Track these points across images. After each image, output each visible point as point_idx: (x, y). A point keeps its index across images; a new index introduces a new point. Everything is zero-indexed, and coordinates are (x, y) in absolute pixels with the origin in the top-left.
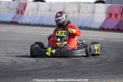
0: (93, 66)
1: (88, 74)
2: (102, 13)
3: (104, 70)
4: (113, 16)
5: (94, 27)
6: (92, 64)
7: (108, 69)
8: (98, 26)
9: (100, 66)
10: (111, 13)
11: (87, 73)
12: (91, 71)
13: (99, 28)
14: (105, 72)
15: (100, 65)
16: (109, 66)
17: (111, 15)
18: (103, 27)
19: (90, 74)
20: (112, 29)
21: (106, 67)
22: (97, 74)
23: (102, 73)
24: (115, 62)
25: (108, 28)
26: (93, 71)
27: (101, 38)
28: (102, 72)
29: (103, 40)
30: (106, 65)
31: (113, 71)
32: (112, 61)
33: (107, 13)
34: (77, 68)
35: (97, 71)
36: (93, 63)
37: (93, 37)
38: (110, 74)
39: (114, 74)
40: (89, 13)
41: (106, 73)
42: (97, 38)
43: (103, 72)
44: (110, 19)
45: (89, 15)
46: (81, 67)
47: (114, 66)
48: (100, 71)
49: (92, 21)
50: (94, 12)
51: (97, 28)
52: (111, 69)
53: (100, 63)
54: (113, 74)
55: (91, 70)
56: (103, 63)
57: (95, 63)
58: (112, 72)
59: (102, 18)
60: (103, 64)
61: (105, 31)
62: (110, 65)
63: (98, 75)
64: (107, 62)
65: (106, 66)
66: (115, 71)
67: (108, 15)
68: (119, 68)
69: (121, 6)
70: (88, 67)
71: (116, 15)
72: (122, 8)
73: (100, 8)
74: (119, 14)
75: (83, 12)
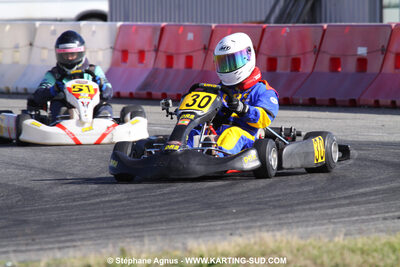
1: (61, 229)
2: (101, 50)
3: (110, 216)
4: (133, 57)
6: (74, 200)
7: (122, 213)
9: (98, 203)
10: (126, 48)
11: (59, 226)
12: (71, 220)
14: (113, 220)
15: (98, 200)
16: (125, 202)
17: (125, 54)
19: (67, 228)
20: (131, 94)
21: (114, 207)
22: (88, 226)
23: (105, 225)
24: (141, 190)
25: (118, 93)
26: (76, 220)
28: (103, 221)
30: (116, 201)
31: (137, 218)
33: (113, 49)
35: (88, 219)
36: (75, 196)
38: (128, 226)
39: (139, 224)
41: (116, 223)
43: (108, 221)
44: (124, 66)
47: (139, 203)
48: (99, 217)
52: (129, 212)
53: (96, 196)
54: (134, 225)
55: (71, 216)
56: (106, 194)
57: (84, 195)
58: (131, 221)
59: (99, 63)
60: (107, 199)
62: (128, 199)
63: (93, 229)
64: (116, 193)
65: (114, 204)
66: (143, 217)
67: (119, 55)
68: (153, 207)
69: (154, 28)
70: (62, 209)
71: (142, 54)
72: (158, 33)
73: (94, 32)
74: (149, 51)
75: (44, 48)
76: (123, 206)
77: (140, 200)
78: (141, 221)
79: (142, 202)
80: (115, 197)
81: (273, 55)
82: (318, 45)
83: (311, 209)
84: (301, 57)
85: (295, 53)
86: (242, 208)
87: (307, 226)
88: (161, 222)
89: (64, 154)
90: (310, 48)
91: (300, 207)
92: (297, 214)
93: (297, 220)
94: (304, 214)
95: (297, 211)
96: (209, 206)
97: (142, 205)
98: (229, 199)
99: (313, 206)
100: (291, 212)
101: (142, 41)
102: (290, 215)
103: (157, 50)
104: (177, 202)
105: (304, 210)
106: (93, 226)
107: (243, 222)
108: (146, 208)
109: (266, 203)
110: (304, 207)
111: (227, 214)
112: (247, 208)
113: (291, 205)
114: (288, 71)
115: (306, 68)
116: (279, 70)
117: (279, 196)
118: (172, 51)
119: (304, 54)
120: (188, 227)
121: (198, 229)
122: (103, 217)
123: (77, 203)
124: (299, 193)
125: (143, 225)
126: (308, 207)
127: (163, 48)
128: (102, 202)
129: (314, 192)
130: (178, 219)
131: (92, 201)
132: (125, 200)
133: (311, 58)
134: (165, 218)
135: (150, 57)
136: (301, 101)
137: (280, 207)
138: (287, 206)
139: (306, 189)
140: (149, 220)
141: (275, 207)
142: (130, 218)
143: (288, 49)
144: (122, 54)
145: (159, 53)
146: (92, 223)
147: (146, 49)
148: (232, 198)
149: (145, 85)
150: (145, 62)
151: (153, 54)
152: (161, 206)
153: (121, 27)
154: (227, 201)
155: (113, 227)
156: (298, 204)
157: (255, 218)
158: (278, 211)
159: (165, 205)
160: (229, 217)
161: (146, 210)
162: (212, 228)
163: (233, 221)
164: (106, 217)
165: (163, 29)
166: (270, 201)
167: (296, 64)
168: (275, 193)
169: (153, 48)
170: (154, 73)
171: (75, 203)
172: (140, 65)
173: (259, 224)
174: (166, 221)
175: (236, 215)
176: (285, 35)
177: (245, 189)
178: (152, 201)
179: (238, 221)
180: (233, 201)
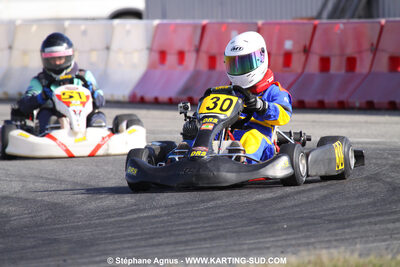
0: (111, 223)
1: (95, 248)
2: (136, 50)
3: (149, 234)
4: (172, 59)
5: (112, 96)
6: (109, 216)
7: (162, 230)
8: (123, 94)
9: (135, 219)
10: (164, 48)
11: (92, 245)
12: (106, 239)
13: (127, 99)
14: (152, 238)
15: (135, 216)
16: (165, 218)
17: (163, 55)
18: (139, 95)
19: (101, 248)
20: (170, 99)
21: (152, 224)
22: (126, 245)
23: (143, 243)
24: (182, 204)
25: (156, 99)
26: (112, 238)
28: (141, 239)
30: (156, 217)
31: (178, 235)
32: (174, 202)
33: (150, 49)
34: (62, 229)
35: (125, 236)
36: (110, 212)
38: (169, 244)
39: (181, 242)
40: (92, 50)
41: (155, 241)
43: (146, 239)
44: (161, 69)
45: (94, 57)
46: (73, 227)
48: (136, 235)
49: (104, 77)
50: (108, 48)
51: (121, 99)
52: (170, 229)
53: (133, 211)
54: (175, 243)
55: (106, 233)
56: (144, 210)
57: (120, 211)
58: (173, 239)
59: (134, 66)
60: (145, 215)
61: (148, 109)
62: (168, 215)
63: (129, 248)
64: (155, 208)
65: (153, 220)
66: (184, 235)
67: (156, 56)
68: (195, 223)
69: (195, 26)
70: (97, 226)
71: (181, 55)
72: (199, 32)
73: (128, 32)
74: (189, 51)
76: (162, 222)
77: (181, 215)
78: (183, 238)
79: (184, 218)
80: (154, 213)
81: (326, 54)
82: (375, 42)
83: (370, 223)
84: (356, 55)
85: (350, 51)
86: (294, 223)
87: (366, 242)
88: (205, 239)
89: (97, 166)
90: (366, 45)
91: (358, 221)
92: (356, 229)
93: (354, 235)
94: (362, 229)
95: (354, 225)
96: (258, 221)
97: (184, 221)
98: (279, 213)
99: (372, 220)
100: (348, 227)
101: (182, 40)
102: (347, 230)
103: (198, 50)
104: (222, 218)
105: (363, 224)
106: (130, 245)
107: (295, 239)
108: (188, 224)
109: (321, 217)
110: (363, 221)
111: (278, 230)
112: (300, 223)
113: (349, 220)
114: (343, 71)
115: (363, 68)
116: (333, 70)
117: (335, 209)
118: (214, 51)
119: (360, 52)
120: (235, 244)
121: (246, 247)
122: (142, 234)
123: (113, 219)
125: (186, 243)
126: (367, 221)
127: (204, 47)
128: (140, 218)
129: (374, 204)
130: (224, 236)
131: (128, 217)
132: (165, 215)
133: (367, 57)
134: (210, 235)
135: (190, 58)
136: (357, 105)
137: (336, 221)
138: (344, 220)
139: (364, 201)
140: (191, 237)
141: (330, 221)
142: (171, 235)
143: (342, 47)
144: (160, 56)
145: (201, 54)
146: (130, 241)
147: (186, 48)
148: (283, 212)
149: (186, 89)
150: (185, 63)
151: (194, 55)
152: (204, 222)
153: (158, 26)
154: (278, 216)
155: (153, 246)
156: (355, 218)
157: (308, 233)
158: (334, 225)
159: (209, 221)
160: (280, 233)
161: (189, 227)
162: (262, 245)
163: (284, 237)
164: (146, 234)
165: (204, 28)
166: (325, 215)
167: (351, 63)
168: (330, 206)
169: (193, 48)
170: (196, 76)
171: (110, 220)
172: (180, 68)
173: (313, 240)
174: (210, 238)
175: (288, 231)
176: (339, 32)
177: (296, 202)
178: (195, 217)
179: (289, 237)
180: (283, 215)
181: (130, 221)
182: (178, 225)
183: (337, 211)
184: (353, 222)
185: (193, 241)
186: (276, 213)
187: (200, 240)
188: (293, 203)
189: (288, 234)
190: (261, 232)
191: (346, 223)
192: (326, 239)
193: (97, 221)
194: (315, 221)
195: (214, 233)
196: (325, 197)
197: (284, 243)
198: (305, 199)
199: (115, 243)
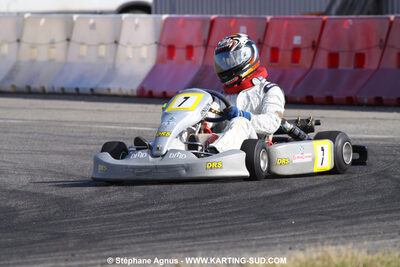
0: (119, 217)
1: (104, 243)
2: (145, 45)
3: (158, 229)
4: (180, 54)
5: (120, 90)
6: (117, 211)
7: (169, 225)
8: (131, 88)
9: (143, 214)
10: (172, 43)
11: (101, 240)
12: (114, 233)
13: (135, 93)
14: (160, 233)
15: (144, 211)
16: (173, 213)
17: (171, 49)
18: (147, 90)
19: (109, 242)
21: (160, 219)
22: (134, 240)
23: (151, 238)
24: (190, 199)
25: (164, 93)
26: (119, 233)
27: (145, 125)
28: (150, 234)
29: (151, 131)
30: (163, 212)
31: (186, 230)
32: (183, 197)
33: (159, 44)
34: (70, 223)
35: (133, 231)
36: (119, 207)
37: (117, 124)
38: (176, 239)
39: (189, 238)
40: (102, 44)
41: (163, 236)
42: (129, 124)
43: (154, 234)
44: (170, 63)
45: (103, 50)
46: (81, 222)
47: (189, 214)
48: (144, 230)
49: (113, 71)
50: (116, 42)
51: (130, 93)
52: (178, 224)
53: (141, 206)
54: (183, 239)
55: (114, 228)
56: (152, 205)
57: (129, 206)
58: (181, 234)
59: (143, 60)
60: (153, 209)
61: (156, 103)
62: (176, 210)
63: (138, 243)
64: (163, 203)
65: (161, 215)
66: (193, 230)
67: (165, 51)
68: (203, 218)
69: (203, 21)
70: (105, 221)
71: (190, 49)
72: (208, 26)
73: (137, 26)
74: (197, 46)
75: (82, 44)
76: (170, 217)
77: (189, 210)
78: (192, 234)
79: (193, 213)
80: (163, 208)
81: (335, 50)
82: (384, 39)
83: (378, 220)
84: (365, 51)
85: (359, 47)
86: (302, 219)
87: (374, 239)
88: (213, 235)
90: (375, 42)
91: (366, 218)
92: (365, 225)
93: (362, 232)
94: (370, 226)
95: (363, 222)
96: (265, 217)
97: (192, 217)
98: (287, 209)
99: (380, 217)
100: (357, 223)
101: (190, 36)
102: (355, 227)
103: (206, 45)
104: (230, 213)
105: (371, 221)
106: (139, 240)
107: (304, 235)
108: (196, 219)
109: (329, 214)
110: (370, 217)
111: (286, 226)
112: (308, 219)
113: (358, 216)
114: (352, 67)
115: (372, 64)
116: (341, 66)
117: (342, 205)
119: (369, 48)
120: (243, 240)
121: (254, 243)
122: (150, 229)
123: (121, 214)
124: (366, 202)
125: (194, 238)
126: (375, 217)
127: (212, 42)
128: (148, 213)
129: (382, 201)
130: (232, 232)
131: (138, 212)
132: (173, 210)
133: (376, 53)
134: (218, 230)
135: (199, 53)
136: (366, 101)
137: (344, 218)
138: (352, 217)
140: (200, 233)
141: (338, 218)
142: (179, 230)
143: (351, 43)
144: (168, 49)
145: (209, 49)
146: (138, 236)
147: (194, 44)
148: (291, 208)
150: (193, 58)
151: (202, 50)
152: (212, 218)
153: (167, 20)
154: (286, 212)
155: (161, 241)
156: (363, 215)
157: (316, 230)
158: (342, 222)
159: (216, 217)
160: (288, 229)
161: (197, 222)
162: (269, 241)
163: (292, 233)
164: (153, 229)
165: (212, 23)
166: (333, 211)
167: (360, 59)
168: (339, 202)
169: (202, 43)
170: (204, 71)
171: (118, 215)
172: (188, 62)
173: (321, 237)
174: (218, 234)
175: (296, 227)
176: (348, 28)
177: (305, 198)
178: (202, 212)
179: (297, 233)
180: (292, 211)
181: (138, 215)
182: (187, 220)
183: (345, 208)
184: (361, 219)
185: (202, 236)
186: (284, 210)
187: (208, 236)
188: (301, 199)
189: (296, 231)
190: (270, 229)
191: (354, 220)
192: (334, 235)
193: (105, 216)
194: (323, 217)
195: (222, 228)
196: (334, 193)
197: (292, 239)
198: (313, 196)
199: (123, 238)
